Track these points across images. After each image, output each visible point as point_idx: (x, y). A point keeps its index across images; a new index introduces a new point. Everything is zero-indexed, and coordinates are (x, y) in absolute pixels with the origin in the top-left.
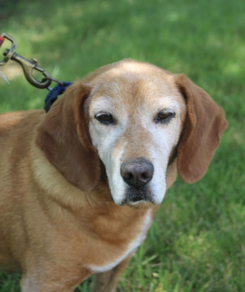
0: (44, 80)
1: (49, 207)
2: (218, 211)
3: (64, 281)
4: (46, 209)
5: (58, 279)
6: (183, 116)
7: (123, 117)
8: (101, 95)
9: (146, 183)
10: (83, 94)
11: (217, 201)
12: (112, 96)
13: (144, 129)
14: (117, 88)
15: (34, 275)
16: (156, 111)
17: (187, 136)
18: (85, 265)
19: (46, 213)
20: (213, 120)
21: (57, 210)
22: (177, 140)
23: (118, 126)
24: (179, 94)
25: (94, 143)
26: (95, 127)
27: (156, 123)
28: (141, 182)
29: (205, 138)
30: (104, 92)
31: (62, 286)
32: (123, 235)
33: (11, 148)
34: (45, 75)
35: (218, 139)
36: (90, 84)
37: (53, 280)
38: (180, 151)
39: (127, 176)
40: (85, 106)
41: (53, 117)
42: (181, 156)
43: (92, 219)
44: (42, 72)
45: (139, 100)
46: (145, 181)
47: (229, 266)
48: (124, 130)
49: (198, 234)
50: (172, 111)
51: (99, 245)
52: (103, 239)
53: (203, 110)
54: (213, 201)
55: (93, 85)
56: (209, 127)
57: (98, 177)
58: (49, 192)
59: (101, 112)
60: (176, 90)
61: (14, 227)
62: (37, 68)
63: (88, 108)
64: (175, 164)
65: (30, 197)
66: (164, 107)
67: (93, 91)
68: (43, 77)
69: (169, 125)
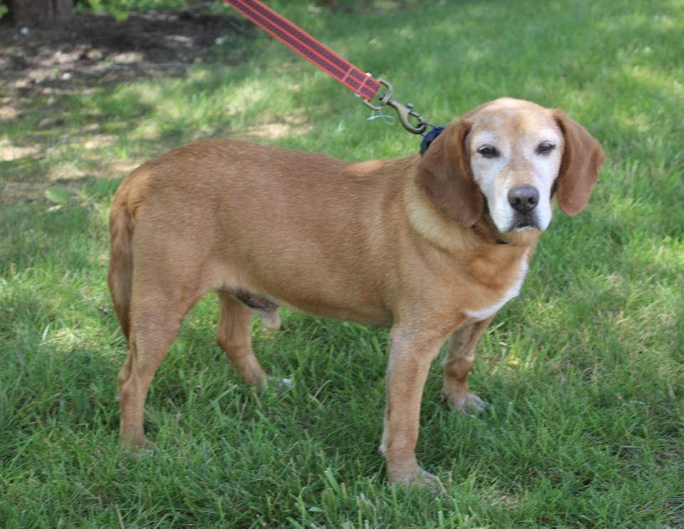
0: (419, 126)
1: (425, 253)
2: (567, 278)
3: (441, 328)
4: (422, 254)
5: (434, 327)
6: (563, 148)
7: (506, 149)
8: (483, 130)
9: (532, 209)
10: (464, 129)
11: (564, 267)
12: (493, 130)
13: (526, 160)
14: (498, 121)
15: (410, 324)
16: (537, 143)
17: (566, 168)
18: (462, 311)
19: (423, 259)
20: (591, 153)
21: (435, 255)
22: (557, 173)
23: (501, 159)
24: (557, 127)
25: (476, 178)
26: (477, 161)
27: (538, 154)
28: (528, 207)
29: (584, 171)
30: (486, 127)
31: (438, 334)
32: (499, 280)
33: (382, 195)
34: (420, 120)
35: (596, 174)
36: (469, 120)
37: (429, 328)
38: (560, 183)
39: (515, 202)
40: (467, 141)
41: (434, 154)
42: (560, 188)
43: (470, 262)
44: (417, 117)
45: (521, 132)
46: (531, 206)
47: (586, 331)
48: (508, 162)
49: (547, 301)
50: (552, 144)
51: (477, 290)
52: (482, 283)
53: (581, 143)
54: (560, 267)
55: (474, 120)
56: (587, 160)
57: (481, 210)
58: (425, 236)
59: (484, 145)
60: (554, 124)
61: (388, 275)
62: (413, 113)
63: (470, 144)
64: (555, 197)
65: (405, 241)
66: (545, 139)
67: (474, 127)
68: (419, 123)
69: (550, 156)
